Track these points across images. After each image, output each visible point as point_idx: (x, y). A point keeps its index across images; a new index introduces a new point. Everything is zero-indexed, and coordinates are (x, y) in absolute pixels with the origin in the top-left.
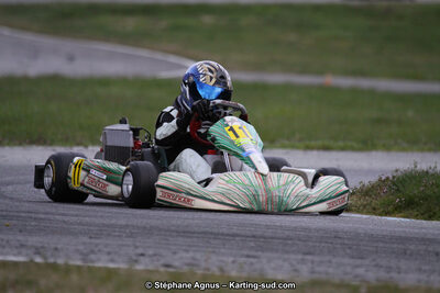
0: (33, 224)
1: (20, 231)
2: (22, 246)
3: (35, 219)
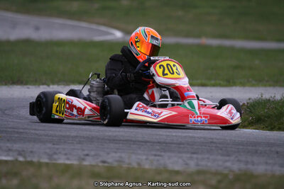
0: (16, 135)
1: (8, 140)
2: (10, 150)
3: (17, 133)
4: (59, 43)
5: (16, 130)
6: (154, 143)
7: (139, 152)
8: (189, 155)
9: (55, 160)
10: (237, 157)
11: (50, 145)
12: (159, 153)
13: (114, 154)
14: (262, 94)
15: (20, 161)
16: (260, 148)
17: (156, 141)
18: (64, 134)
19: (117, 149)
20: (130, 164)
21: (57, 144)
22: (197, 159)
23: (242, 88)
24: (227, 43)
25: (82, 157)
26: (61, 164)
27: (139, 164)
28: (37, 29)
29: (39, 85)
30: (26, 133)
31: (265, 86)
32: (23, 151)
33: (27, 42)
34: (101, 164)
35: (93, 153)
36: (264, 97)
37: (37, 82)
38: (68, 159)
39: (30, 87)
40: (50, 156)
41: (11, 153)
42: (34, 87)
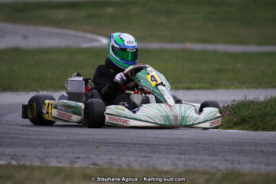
0: (8, 140)
2: (2, 154)
3: (10, 138)
4: (47, 51)
5: (8, 135)
6: (143, 145)
7: (129, 154)
8: (177, 156)
9: (47, 163)
10: (223, 157)
11: (42, 149)
12: (147, 155)
13: (104, 157)
14: (246, 96)
15: (14, 166)
16: (246, 148)
17: (144, 143)
18: (55, 138)
19: (108, 151)
20: (119, 166)
21: (49, 148)
22: (185, 159)
23: (226, 90)
24: (210, 47)
25: (73, 160)
26: (52, 167)
27: (129, 166)
28: (25, 37)
29: (29, 92)
30: (18, 138)
31: (248, 88)
32: (16, 155)
33: (16, 50)
34: (92, 167)
35: (83, 156)
36: (247, 98)
37: (26, 89)
38: (59, 162)
39: (20, 93)
40: (42, 160)
41: (4, 158)
42: (24, 93)
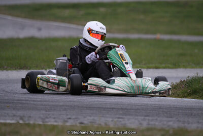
0: (20, 105)
1: (14, 109)
2: (14, 116)
3: (21, 103)
4: (55, 40)
5: (20, 102)
6: (119, 109)
7: (107, 116)
8: (143, 118)
9: (47, 122)
10: (177, 118)
11: (44, 112)
12: (121, 116)
13: (89, 118)
14: (197, 74)
15: (21, 124)
16: (195, 112)
17: (120, 107)
18: (54, 104)
19: (92, 114)
20: (100, 124)
21: (49, 111)
22: (149, 120)
24: (175, 37)
25: (66, 120)
27: (106, 124)
28: (40, 29)
29: (39, 69)
30: (27, 103)
31: (201, 68)
32: (24, 116)
33: (32, 39)
34: (78, 125)
35: (74, 117)
36: (199, 75)
38: (56, 121)
40: (43, 120)
41: (15, 118)
